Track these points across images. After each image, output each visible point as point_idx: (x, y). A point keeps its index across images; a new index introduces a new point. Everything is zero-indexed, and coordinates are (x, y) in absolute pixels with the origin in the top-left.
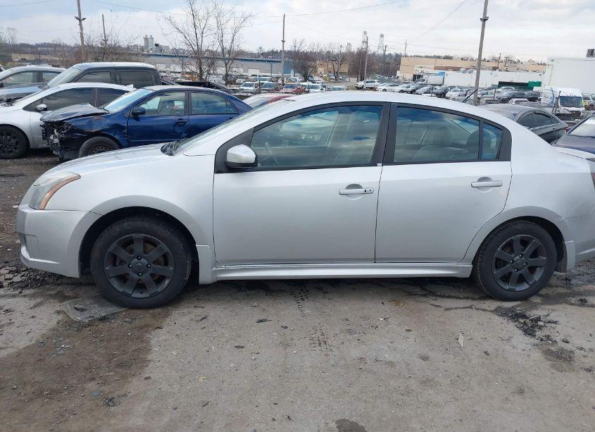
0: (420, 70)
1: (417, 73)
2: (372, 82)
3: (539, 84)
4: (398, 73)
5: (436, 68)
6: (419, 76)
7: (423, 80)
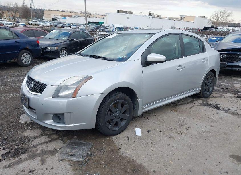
0: (55, 16)
1: (54, 18)
2: (36, 21)
3: (103, 23)
4: (44, 17)
5: (61, 16)
6: (55, 19)
7: (57, 21)
